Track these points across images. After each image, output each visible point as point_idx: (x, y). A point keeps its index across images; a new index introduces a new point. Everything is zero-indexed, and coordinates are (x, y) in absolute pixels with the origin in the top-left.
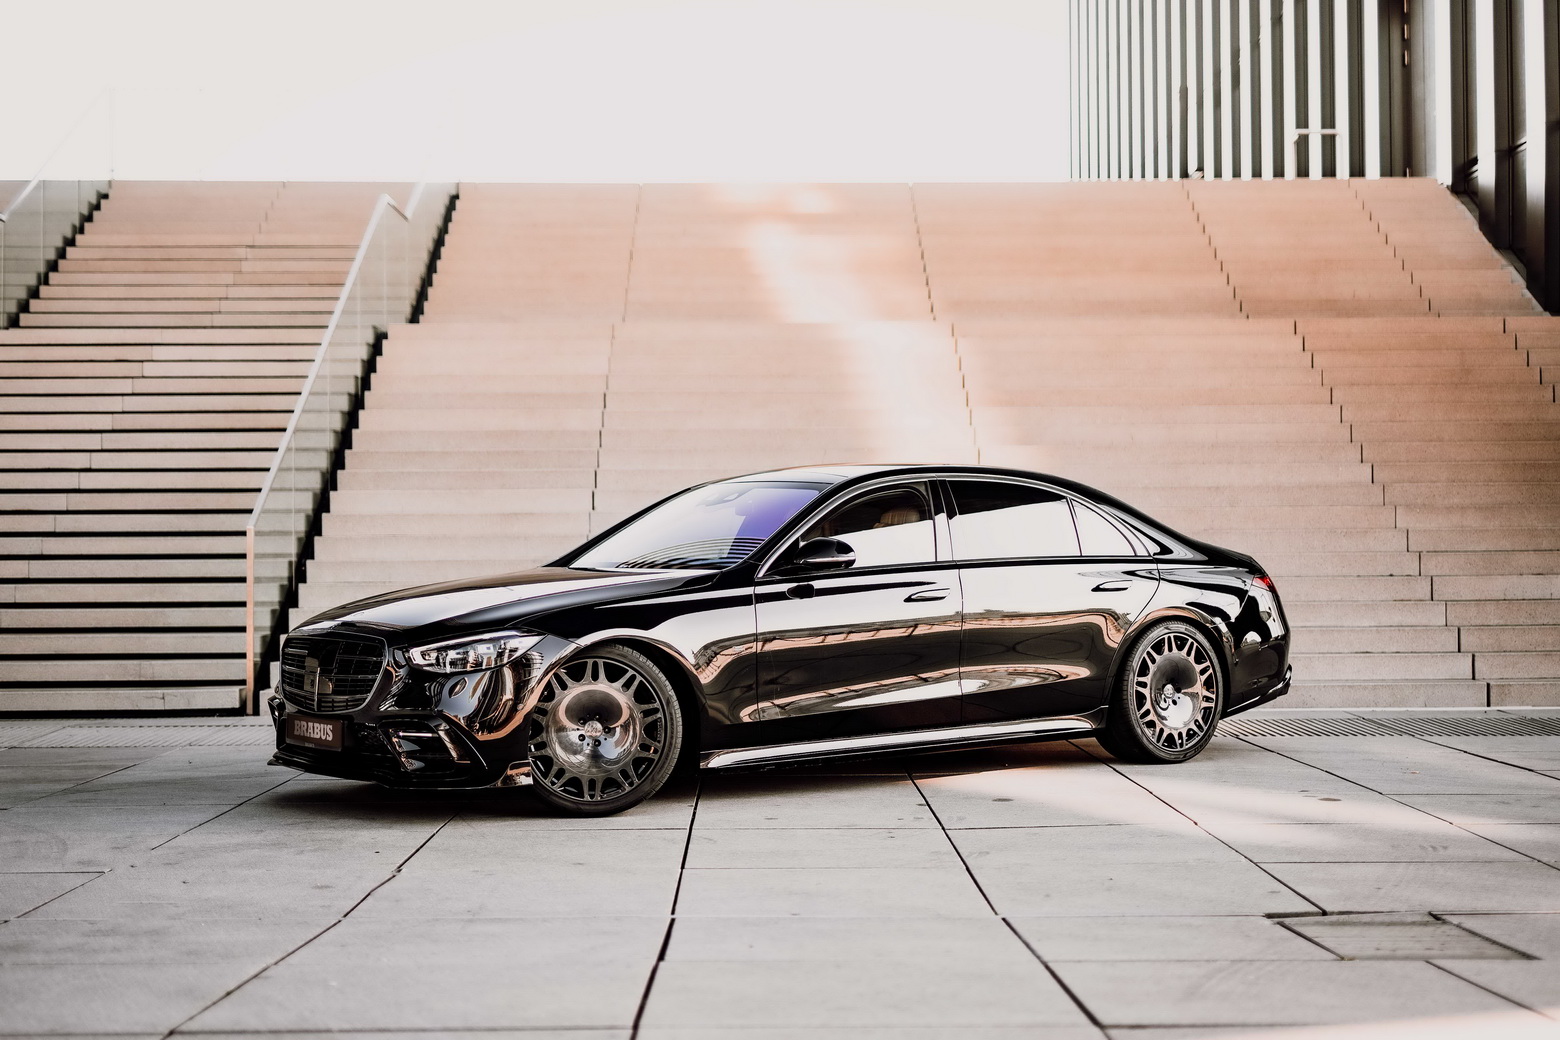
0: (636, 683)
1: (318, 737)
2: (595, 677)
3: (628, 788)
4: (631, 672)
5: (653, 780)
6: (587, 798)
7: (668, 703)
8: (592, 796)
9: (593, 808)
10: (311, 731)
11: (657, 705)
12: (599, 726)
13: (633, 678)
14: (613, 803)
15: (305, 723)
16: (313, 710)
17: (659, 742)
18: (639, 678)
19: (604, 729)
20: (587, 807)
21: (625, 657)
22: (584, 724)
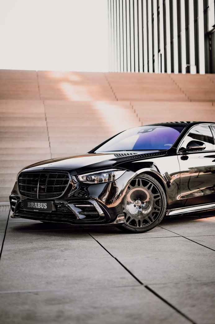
0: (152, 187)
1: (40, 207)
2: (139, 185)
3: (151, 223)
4: (150, 183)
5: (159, 220)
6: (138, 227)
7: (162, 193)
8: (139, 226)
9: (140, 230)
10: (36, 206)
11: (159, 194)
12: (140, 202)
13: (151, 185)
14: (146, 228)
15: (33, 203)
16: (37, 198)
17: (160, 207)
18: (153, 185)
19: (141, 203)
20: (138, 230)
21: (148, 178)
22: (135, 201)
